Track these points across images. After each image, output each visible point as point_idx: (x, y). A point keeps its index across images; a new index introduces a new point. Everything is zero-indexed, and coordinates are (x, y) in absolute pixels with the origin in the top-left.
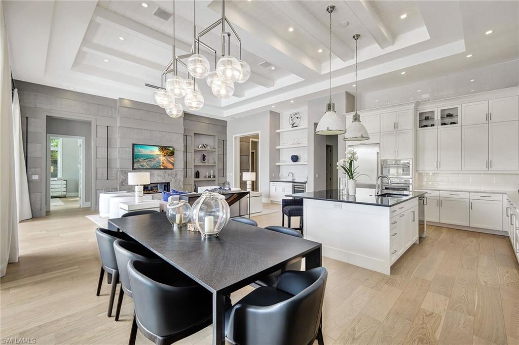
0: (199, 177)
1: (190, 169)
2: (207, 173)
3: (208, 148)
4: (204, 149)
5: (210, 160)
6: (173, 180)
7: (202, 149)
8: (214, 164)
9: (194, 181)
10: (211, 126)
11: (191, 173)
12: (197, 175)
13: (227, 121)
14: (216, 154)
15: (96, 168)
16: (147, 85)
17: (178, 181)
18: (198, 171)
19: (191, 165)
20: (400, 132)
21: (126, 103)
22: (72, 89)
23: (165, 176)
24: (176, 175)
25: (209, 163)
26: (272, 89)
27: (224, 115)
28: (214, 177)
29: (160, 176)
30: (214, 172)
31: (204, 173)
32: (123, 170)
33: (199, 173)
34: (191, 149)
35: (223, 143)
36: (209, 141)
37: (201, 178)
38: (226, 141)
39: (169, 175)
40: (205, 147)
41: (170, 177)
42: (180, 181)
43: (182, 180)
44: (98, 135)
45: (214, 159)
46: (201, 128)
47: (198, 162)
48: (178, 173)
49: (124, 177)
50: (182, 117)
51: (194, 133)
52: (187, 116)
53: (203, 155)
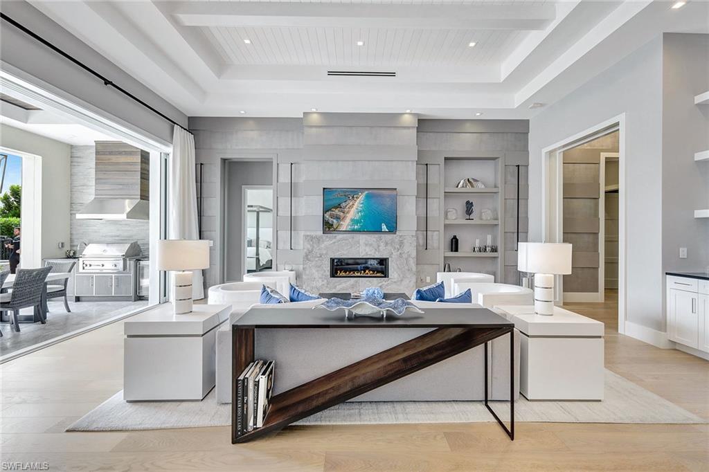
0: (456, 250)
1: (436, 233)
2: (477, 241)
3: (480, 187)
4: (469, 188)
5: (484, 212)
6: (395, 254)
7: (466, 190)
8: (495, 222)
9: (445, 257)
10: (485, 137)
11: (439, 241)
12: (454, 244)
13: (528, 121)
14: (500, 198)
15: (277, 231)
16: (331, 73)
17: (405, 256)
18: (455, 237)
19: (437, 224)
21: (315, 118)
23: (379, 246)
24: (401, 244)
25: (481, 219)
28: (494, 250)
29: (371, 245)
30: (494, 239)
31: (469, 241)
32: (308, 234)
33: (457, 241)
34: (437, 192)
35: (520, 172)
36: (485, 174)
37: (464, 249)
38: (527, 166)
39: (387, 244)
40: (472, 186)
41: (389, 247)
42: (409, 256)
43: (414, 254)
45: (495, 211)
46: (464, 143)
47: (456, 216)
48: (405, 241)
49: (309, 246)
50: (413, 127)
51: (446, 159)
52: (424, 124)
53: (468, 203)
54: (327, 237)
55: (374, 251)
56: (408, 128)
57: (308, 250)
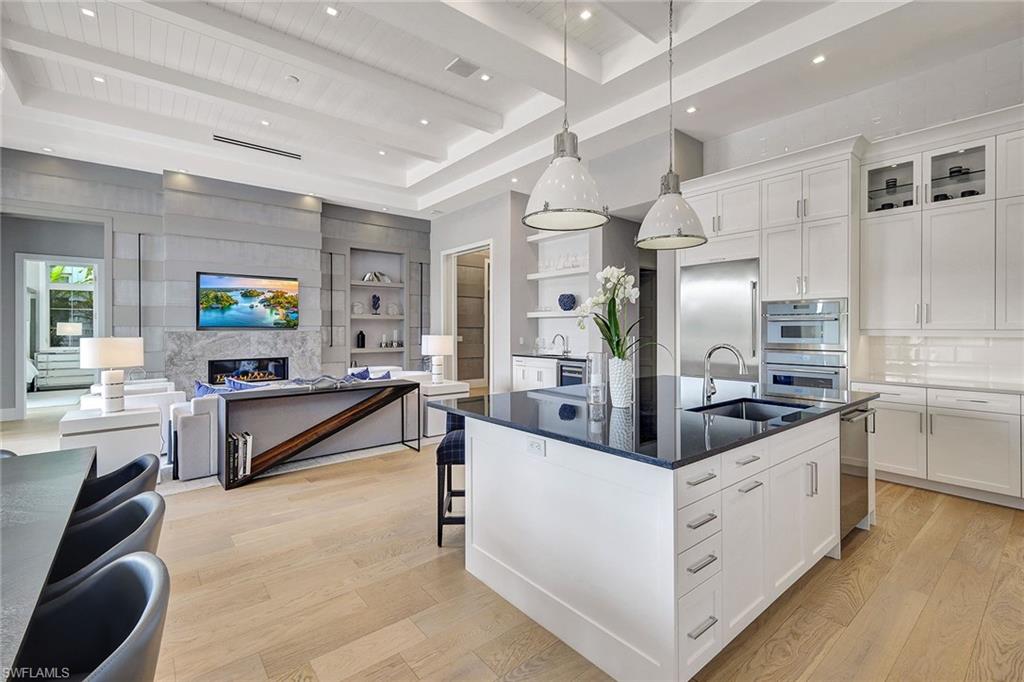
0: (363, 346)
1: (341, 329)
2: (384, 336)
3: (386, 281)
4: (376, 283)
5: (390, 307)
6: (297, 352)
7: (372, 284)
8: (401, 317)
9: (352, 354)
10: (392, 231)
11: (344, 336)
12: (361, 341)
13: (430, 221)
14: (406, 292)
15: (113, 327)
16: (217, 138)
17: (308, 354)
18: (361, 332)
19: (343, 319)
20: (812, 224)
21: (181, 181)
22: (47, 151)
23: (276, 344)
24: (304, 340)
25: (388, 314)
26: (500, 134)
27: (419, 206)
28: (400, 345)
29: (265, 343)
30: (400, 334)
31: (376, 337)
32: (174, 330)
33: (363, 336)
34: (342, 283)
35: (423, 269)
36: (391, 268)
37: (371, 346)
38: (429, 264)
39: (286, 341)
40: (379, 280)
41: (289, 345)
42: (313, 354)
43: (318, 351)
44: (117, 255)
45: (400, 306)
46: (369, 235)
47: (362, 311)
48: (308, 337)
49: (175, 347)
50: (317, 213)
51: (352, 249)
52: (329, 209)
53: (374, 297)
54: (203, 334)
55: (269, 350)
56: (311, 212)
57: (173, 351)
